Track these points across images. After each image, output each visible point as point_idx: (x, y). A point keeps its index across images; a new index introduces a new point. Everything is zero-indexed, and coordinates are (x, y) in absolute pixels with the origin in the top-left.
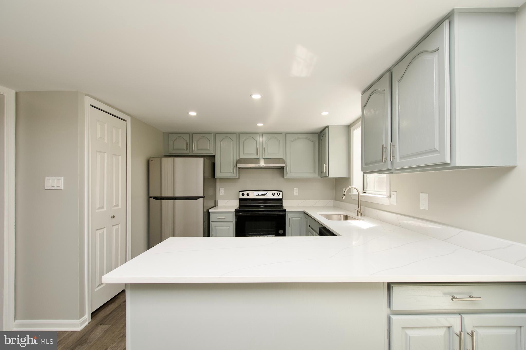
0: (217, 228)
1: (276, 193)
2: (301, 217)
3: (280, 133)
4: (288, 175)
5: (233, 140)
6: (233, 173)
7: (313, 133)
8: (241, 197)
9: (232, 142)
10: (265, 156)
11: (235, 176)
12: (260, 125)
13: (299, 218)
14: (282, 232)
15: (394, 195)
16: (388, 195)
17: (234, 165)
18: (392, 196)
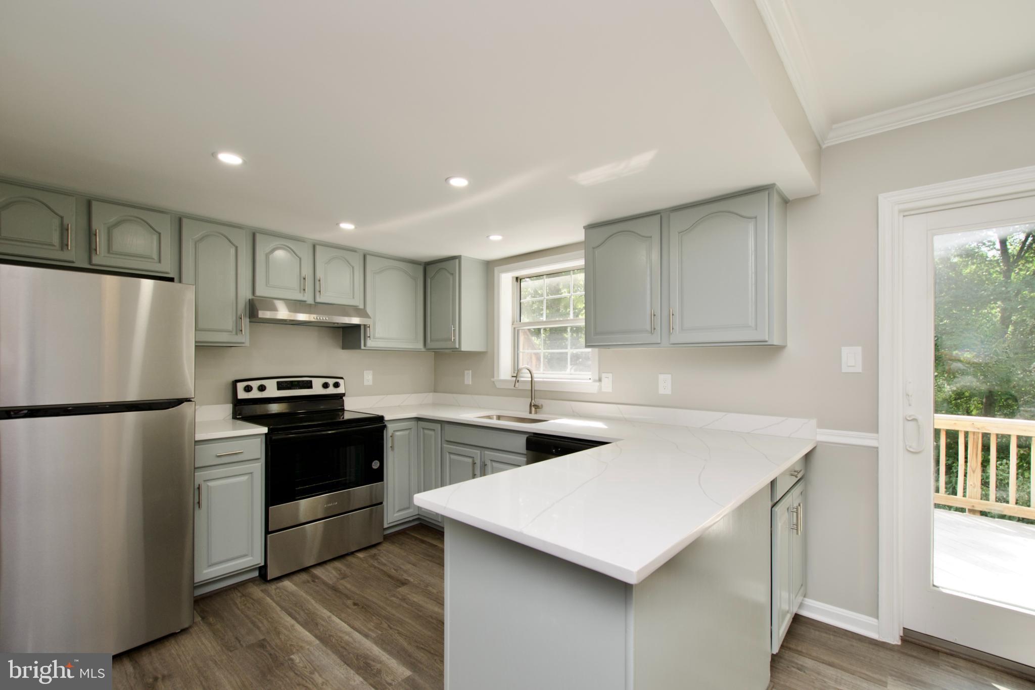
0: (211, 484)
1: (331, 382)
2: (410, 429)
3: (353, 250)
4: (371, 343)
5: (238, 245)
6: (234, 333)
7: (413, 262)
8: (242, 395)
9: (233, 251)
10: (320, 297)
11: (243, 341)
12: (347, 226)
13: (407, 432)
14: (378, 465)
15: (608, 378)
16: (597, 378)
17: (239, 313)
18: (604, 380)
